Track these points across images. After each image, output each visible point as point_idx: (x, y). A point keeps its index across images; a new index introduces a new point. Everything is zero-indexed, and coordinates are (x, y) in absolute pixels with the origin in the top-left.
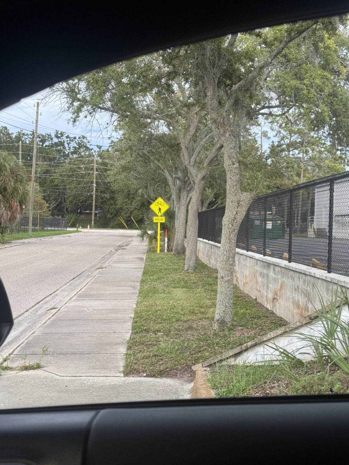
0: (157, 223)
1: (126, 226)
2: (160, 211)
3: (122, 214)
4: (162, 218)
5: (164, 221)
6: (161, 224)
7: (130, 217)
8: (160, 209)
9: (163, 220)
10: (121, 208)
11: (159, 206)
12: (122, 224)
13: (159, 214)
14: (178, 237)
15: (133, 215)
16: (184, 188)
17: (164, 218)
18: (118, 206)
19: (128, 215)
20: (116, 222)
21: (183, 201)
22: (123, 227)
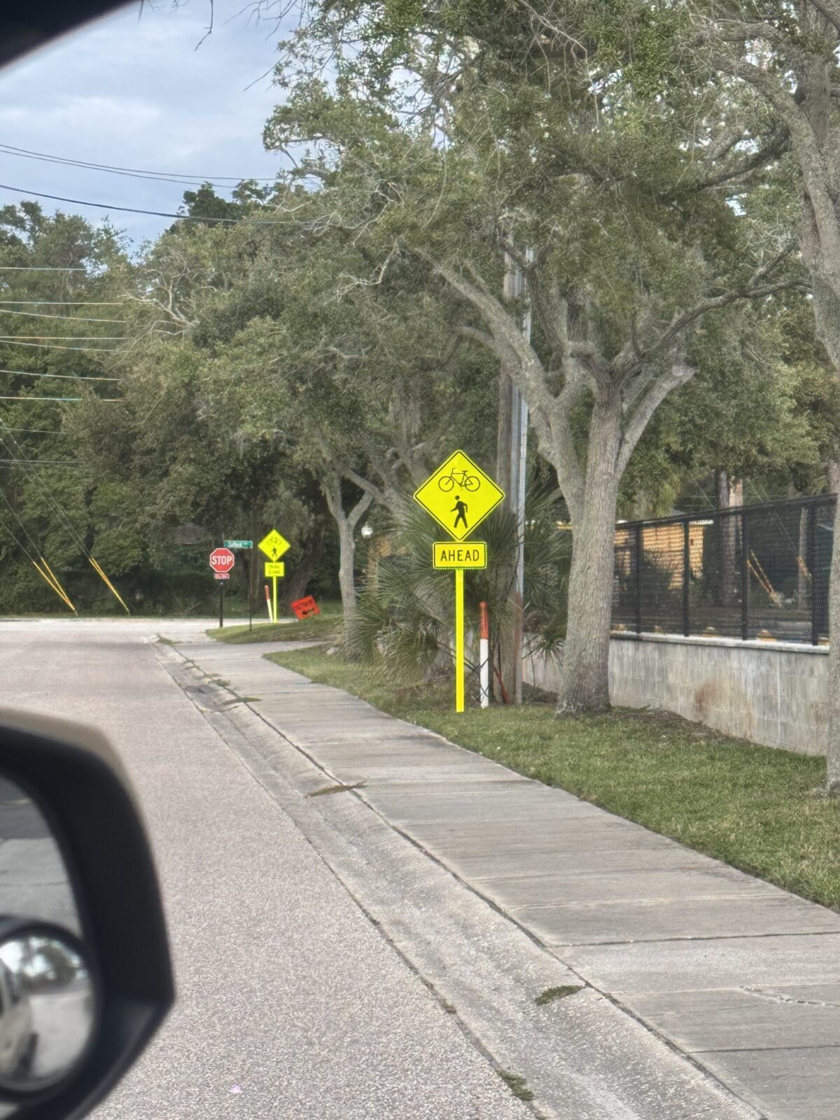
0: (451, 574)
1: (66, 599)
2: (462, 515)
3: (50, 548)
4: (471, 547)
5: (481, 563)
6: (469, 575)
7: (84, 559)
8: (461, 507)
9: (477, 556)
10: (42, 522)
11: (457, 490)
12: (48, 591)
13: (460, 532)
14: (583, 633)
15: (97, 550)
16: (607, 405)
17: (481, 548)
18: (31, 512)
19: (74, 550)
20: (19, 587)
21: (603, 466)
22: (51, 607)
